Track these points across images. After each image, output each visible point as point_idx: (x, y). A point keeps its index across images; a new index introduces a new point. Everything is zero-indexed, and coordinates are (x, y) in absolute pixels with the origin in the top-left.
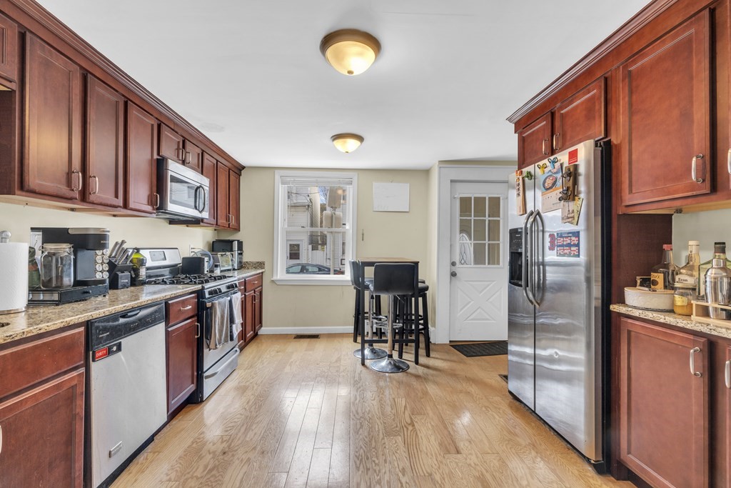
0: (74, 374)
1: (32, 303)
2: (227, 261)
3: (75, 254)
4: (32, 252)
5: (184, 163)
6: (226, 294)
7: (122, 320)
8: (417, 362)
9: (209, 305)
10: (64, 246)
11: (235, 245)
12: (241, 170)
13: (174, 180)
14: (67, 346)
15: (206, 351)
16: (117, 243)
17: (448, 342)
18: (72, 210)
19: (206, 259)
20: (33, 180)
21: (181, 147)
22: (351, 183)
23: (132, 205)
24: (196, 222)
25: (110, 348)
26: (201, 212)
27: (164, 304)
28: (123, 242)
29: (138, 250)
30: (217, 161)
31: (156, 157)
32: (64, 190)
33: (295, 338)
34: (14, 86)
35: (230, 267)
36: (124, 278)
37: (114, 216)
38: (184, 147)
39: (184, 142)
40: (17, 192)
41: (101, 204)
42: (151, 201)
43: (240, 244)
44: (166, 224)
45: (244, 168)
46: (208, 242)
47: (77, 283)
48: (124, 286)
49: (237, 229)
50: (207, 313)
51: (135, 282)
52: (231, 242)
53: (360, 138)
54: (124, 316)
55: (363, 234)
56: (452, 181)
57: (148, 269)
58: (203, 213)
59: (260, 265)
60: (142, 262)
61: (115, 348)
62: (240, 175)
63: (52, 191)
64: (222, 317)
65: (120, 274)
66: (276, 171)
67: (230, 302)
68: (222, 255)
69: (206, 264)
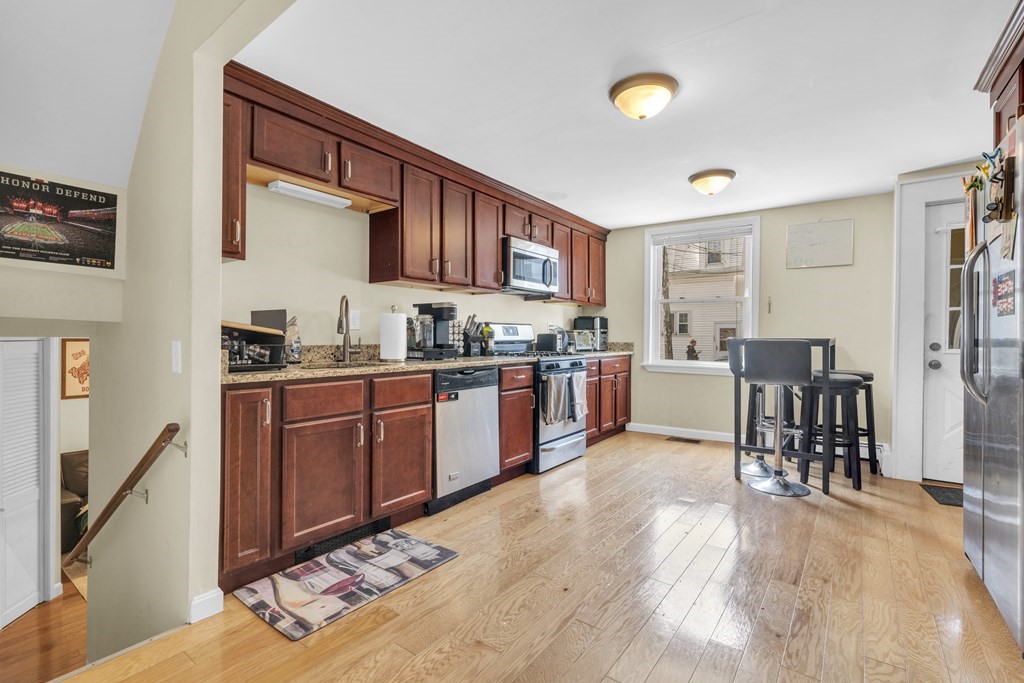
0: (425, 406)
1: (408, 358)
2: (585, 339)
3: (435, 324)
4: (410, 322)
5: (530, 238)
6: (566, 370)
7: (459, 376)
8: (826, 491)
9: (544, 378)
10: (427, 316)
11: (597, 322)
12: (605, 236)
13: (518, 256)
14: (420, 384)
15: (542, 423)
16: (470, 317)
17: (920, 481)
18: (441, 290)
19: (559, 336)
20: (409, 269)
21: (527, 222)
22: (750, 232)
23: (478, 283)
24: (546, 297)
25: (450, 395)
26: (548, 286)
27: (497, 370)
28: (474, 316)
29: (487, 324)
30: (572, 229)
31: (501, 236)
32: (428, 274)
33: (668, 439)
34: (398, 204)
35: (590, 348)
36: (475, 348)
37: (473, 294)
38: (530, 222)
39: (530, 217)
40: (400, 278)
41: (453, 284)
42: (497, 279)
43: (604, 323)
44: (521, 300)
45: (609, 231)
46: (570, 320)
47: (436, 346)
48: (475, 355)
49: (602, 304)
50: (543, 387)
51: (484, 352)
52: (593, 319)
53: (730, 173)
54: (461, 373)
55: (770, 305)
56: (928, 205)
57: (497, 343)
58: (551, 286)
59: (628, 346)
60: (491, 335)
61: (453, 396)
62: (605, 241)
63: (420, 275)
64: (559, 392)
65: (472, 344)
66: (646, 230)
67: (570, 379)
68: (579, 333)
69: (559, 342)
